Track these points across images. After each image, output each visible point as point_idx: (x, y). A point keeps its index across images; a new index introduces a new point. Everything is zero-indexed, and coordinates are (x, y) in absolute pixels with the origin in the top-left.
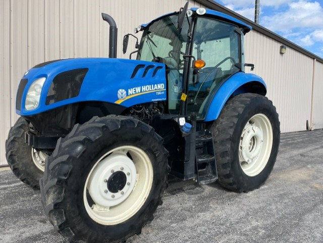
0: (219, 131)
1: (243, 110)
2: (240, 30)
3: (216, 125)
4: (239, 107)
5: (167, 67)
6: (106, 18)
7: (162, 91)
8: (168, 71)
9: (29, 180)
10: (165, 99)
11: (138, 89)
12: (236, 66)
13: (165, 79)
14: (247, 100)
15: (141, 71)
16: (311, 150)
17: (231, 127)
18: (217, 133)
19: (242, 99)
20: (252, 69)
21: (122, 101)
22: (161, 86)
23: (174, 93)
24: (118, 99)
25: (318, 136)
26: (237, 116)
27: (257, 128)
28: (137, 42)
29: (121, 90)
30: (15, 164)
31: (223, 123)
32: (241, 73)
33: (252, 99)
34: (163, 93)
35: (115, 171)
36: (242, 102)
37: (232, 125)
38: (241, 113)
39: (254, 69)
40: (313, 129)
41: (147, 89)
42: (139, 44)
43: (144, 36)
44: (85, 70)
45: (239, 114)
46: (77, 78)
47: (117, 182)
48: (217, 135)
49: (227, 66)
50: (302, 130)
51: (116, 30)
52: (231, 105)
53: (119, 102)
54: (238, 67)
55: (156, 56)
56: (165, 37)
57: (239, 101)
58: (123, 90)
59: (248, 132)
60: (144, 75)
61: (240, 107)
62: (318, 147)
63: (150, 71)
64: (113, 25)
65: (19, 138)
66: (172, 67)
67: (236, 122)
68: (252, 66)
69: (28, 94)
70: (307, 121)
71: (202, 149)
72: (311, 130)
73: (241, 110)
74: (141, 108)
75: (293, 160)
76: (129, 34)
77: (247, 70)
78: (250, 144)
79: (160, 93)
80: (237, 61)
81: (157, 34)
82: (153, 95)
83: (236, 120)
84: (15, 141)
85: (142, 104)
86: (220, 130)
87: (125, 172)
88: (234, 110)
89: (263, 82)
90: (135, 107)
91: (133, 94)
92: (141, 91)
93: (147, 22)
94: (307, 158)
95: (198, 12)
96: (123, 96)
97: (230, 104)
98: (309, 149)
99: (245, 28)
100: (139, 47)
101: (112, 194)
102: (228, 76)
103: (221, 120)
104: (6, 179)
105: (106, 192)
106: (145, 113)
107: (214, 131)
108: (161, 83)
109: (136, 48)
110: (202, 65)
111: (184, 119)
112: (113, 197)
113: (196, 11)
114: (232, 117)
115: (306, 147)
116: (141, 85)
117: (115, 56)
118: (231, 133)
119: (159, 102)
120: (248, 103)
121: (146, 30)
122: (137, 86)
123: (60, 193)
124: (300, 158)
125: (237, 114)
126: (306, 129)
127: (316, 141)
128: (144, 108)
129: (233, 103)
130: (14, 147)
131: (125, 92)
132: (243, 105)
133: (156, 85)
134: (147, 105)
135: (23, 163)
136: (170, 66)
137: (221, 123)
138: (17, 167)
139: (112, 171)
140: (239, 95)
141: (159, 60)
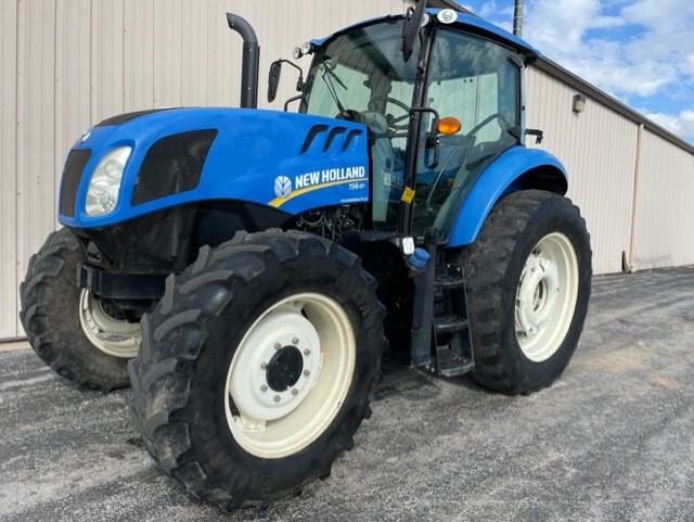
0: (477, 268)
1: (525, 223)
2: (519, 59)
3: (470, 255)
4: (517, 219)
5: (370, 133)
6: (236, 24)
7: (360, 182)
8: (372, 139)
9: (73, 369)
10: (366, 199)
11: (315, 178)
12: (510, 132)
13: (367, 157)
14: (532, 205)
15: (319, 138)
16: (639, 312)
17: (502, 259)
18: (473, 270)
19: (521, 201)
20: (539, 140)
21: (283, 201)
22: (358, 172)
23: (382, 187)
24: (274, 196)
25: (647, 283)
26: (514, 238)
27: (548, 262)
28: (301, 78)
29: (280, 178)
30: (45, 334)
31: (486, 252)
32: (518, 148)
33: (544, 202)
34: (362, 186)
35: (283, 346)
36: (523, 208)
37: (504, 254)
38: (522, 229)
39: (543, 140)
40: (634, 270)
41: (332, 176)
42: (304, 81)
43: (315, 64)
44: (212, 133)
45: (518, 233)
46: (194, 150)
47: (285, 368)
48: (472, 276)
49: (492, 133)
50: (613, 272)
51: (257, 50)
52: (500, 213)
53: (276, 204)
54: (514, 134)
55: (346, 109)
56: (355, 68)
57: (515, 206)
58: (286, 178)
59: (533, 270)
60: (326, 148)
61: (520, 218)
62: (653, 305)
63: (339, 138)
64: (251, 40)
65: (53, 278)
66: (380, 132)
67: (512, 250)
68: (539, 134)
69: (93, 181)
70: (624, 253)
71: (442, 304)
72: (630, 272)
73: (521, 225)
74: (317, 218)
75: (607, 331)
76: (281, 61)
77: (529, 142)
78: (535, 296)
79: (356, 187)
80: (513, 125)
82: (343, 189)
83: (511, 245)
84: (46, 284)
85: (321, 209)
86: (479, 265)
87: (301, 348)
88: (508, 223)
89: (560, 165)
90: (306, 214)
91: (304, 187)
92: (320, 182)
93: (322, 35)
94: (634, 327)
95: (441, 18)
96: (286, 190)
97: (497, 212)
98: (635, 308)
99: (530, 55)
100: (305, 88)
101: (274, 393)
102: (491, 155)
103: (481, 246)
104: (14, 368)
105: (264, 389)
106: (326, 228)
107: (466, 267)
108: (358, 164)
109: (299, 89)
110: (454, 129)
111: (411, 240)
112: (277, 399)
113: (436, 16)
114: (505, 237)
115: (627, 305)
116: (320, 168)
117: (254, 105)
118: (503, 272)
119: (352, 204)
120: (535, 209)
121: (320, 51)
122: (313, 170)
123: (181, 389)
124: (619, 326)
125: (514, 232)
126: (620, 270)
127: (646, 294)
128: (323, 216)
129: (504, 211)
130: (42, 297)
131: (289, 183)
132: (525, 215)
133: (348, 169)
134: (330, 210)
135: (61, 333)
136: (377, 131)
137: (481, 251)
138: (48, 341)
139: (277, 346)
140: (514, 194)
141: (352, 116)
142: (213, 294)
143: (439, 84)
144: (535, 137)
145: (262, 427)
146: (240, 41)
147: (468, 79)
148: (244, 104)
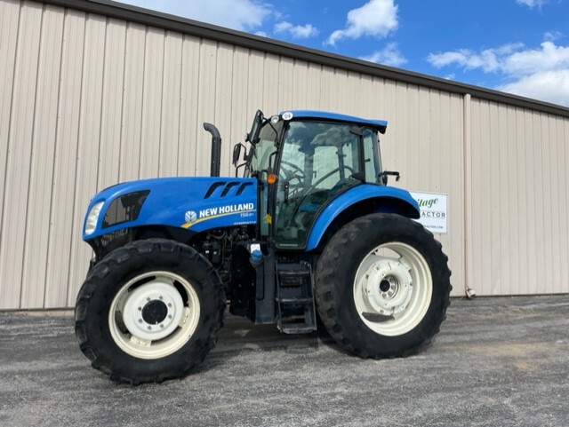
0: (324, 265)
1: (356, 236)
4: (352, 232)
6: (208, 127)
7: (249, 213)
10: (255, 222)
11: (214, 211)
13: (256, 197)
14: (366, 223)
15: (219, 189)
19: (363, 221)
20: (397, 179)
21: (191, 225)
22: (249, 207)
24: (185, 222)
26: (345, 245)
28: (245, 153)
29: (189, 212)
32: (363, 186)
34: (252, 214)
35: (152, 299)
36: (358, 225)
41: (227, 210)
42: (247, 155)
44: (147, 192)
46: (140, 201)
47: (155, 312)
51: (220, 140)
53: (186, 226)
58: (193, 212)
59: (378, 268)
61: (355, 232)
63: (234, 189)
64: (216, 135)
68: (396, 174)
73: (353, 236)
74: (222, 233)
76: (240, 144)
79: (247, 215)
80: (357, 171)
82: (237, 217)
85: (222, 228)
87: (166, 302)
88: (345, 235)
90: (211, 231)
91: (206, 216)
92: (218, 213)
95: (284, 117)
96: (191, 219)
100: (248, 159)
101: (148, 325)
105: (140, 321)
106: (228, 240)
108: (248, 202)
109: (245, 159)
111: (258, 246)
112: (150, 328)
116: (218, 205)
119: (249, 225)
120: (367, 226)
122: (212, 207)
123: (82, 312)
128: (225, 233)
131: (195, 215)
132: (357, 230)
133: (240, 206)
134: (229, 229)
139: (148, 299)
141: (256, 174)
142: (104, 268)
145: (149, 345)
146: (209, 136)
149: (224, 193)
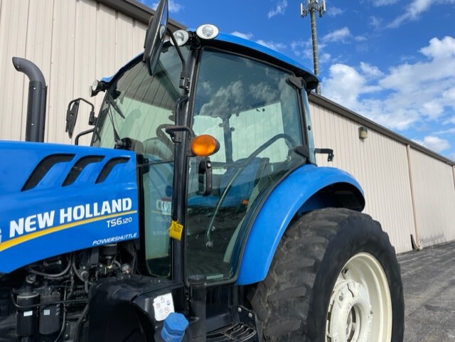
0: (274, 311)
1: (324, 251)
2: (299, 81)
3: (265, 292)
4: (314, 245)
6: (20, 66)
7: (123, 217)
10: (135, 235)
11: (46, 219)
12: (297, 152)
13: (136, 187)
14: (330, 227)
15: (58, 171)
16: (438, 294)
17: (302, 298)
18: (270, 312)
19: (318, 223)
20: (330, 158)
22: (125, 205)
23: (160, 219)
25: (435, 260)
26: (313, 269)
27: (357, 284)
28: (92, 113)
31: (282, 288)
32: (309, 166)
33: (341, 222)
34: (129, 220)
36: (320, 231)
37: (303, 292)
38: (321, 258)
39: (334, 158)
40: (421, 248)
41: (77, 215)
42: (96, 115)
45: (317, 262)
48: (270, 320)
50: (406, 251)
51: (44, 90)
52: (296, 238)
54: (302, 153)
56: (160, 105)
57: (313, 229)
59: (341, 299)
61: (318, 244)
62: (445, 284)
63: (91, 169)
64: (37, 79)
67: (311, 285)
68: (330, 153)
70: (411, 236)
72: (418, 250)
73: (319, 252)
74: (64, 265)
75: (418, 322)
76: (79, 99)
77: (321, 160)
78: (348, 323)
79: (119, 222)
80: (299, 144)
81: (134, 97)
82: (99, 227)
83: (310, 279)
85: (64, 257)
86: (276, 305)
88: (304, 251)
89: (354, 181)
90: (38, 265)
91: (25, 233)
92: (56, 222)
94: (438, 312)
95: (200, 33)
97: (292, 237)
98: (434, 289)
100: (97, 122)
102: (282, 174)
103: (276, 279)
106: (76, 278)
107: (263, 306)
108: (120, 195)
109: (91, 123)
110: (212, 149)
111: (168, 297)
113: (195, 33)
114: (303, 269)
115: (427, 286)
116: (56, 206)
118: (304, 316)
120: (334, 232)
122: (42, 209)
124: (427, 314)
125: (312, 263)
126: (411, 249)
127: (438, 272)
128: (72, 264)
129: (300, 235)
132: (323, 240)
133: (106, 203)
134: (79, 256)
137: (277, 287)
140: (310, 215)
141: (127, 144)
143: (238, 115)
144: (326, 156)
146: (23, 81)
147: (260, 109)
148: (28, 138)
149: (70, 179)
